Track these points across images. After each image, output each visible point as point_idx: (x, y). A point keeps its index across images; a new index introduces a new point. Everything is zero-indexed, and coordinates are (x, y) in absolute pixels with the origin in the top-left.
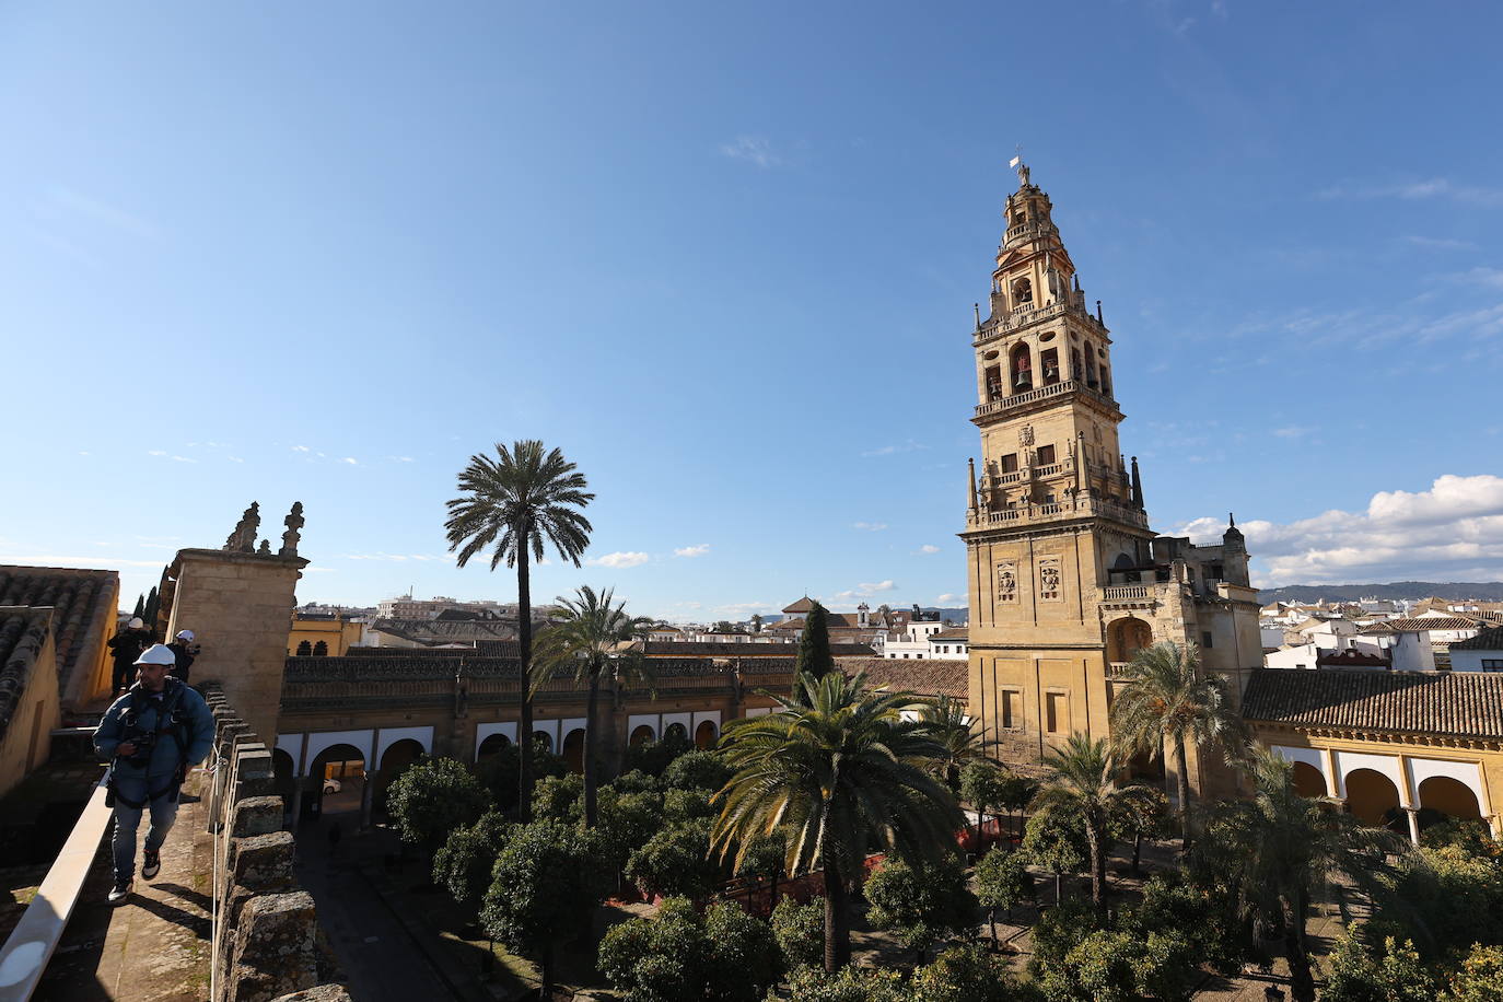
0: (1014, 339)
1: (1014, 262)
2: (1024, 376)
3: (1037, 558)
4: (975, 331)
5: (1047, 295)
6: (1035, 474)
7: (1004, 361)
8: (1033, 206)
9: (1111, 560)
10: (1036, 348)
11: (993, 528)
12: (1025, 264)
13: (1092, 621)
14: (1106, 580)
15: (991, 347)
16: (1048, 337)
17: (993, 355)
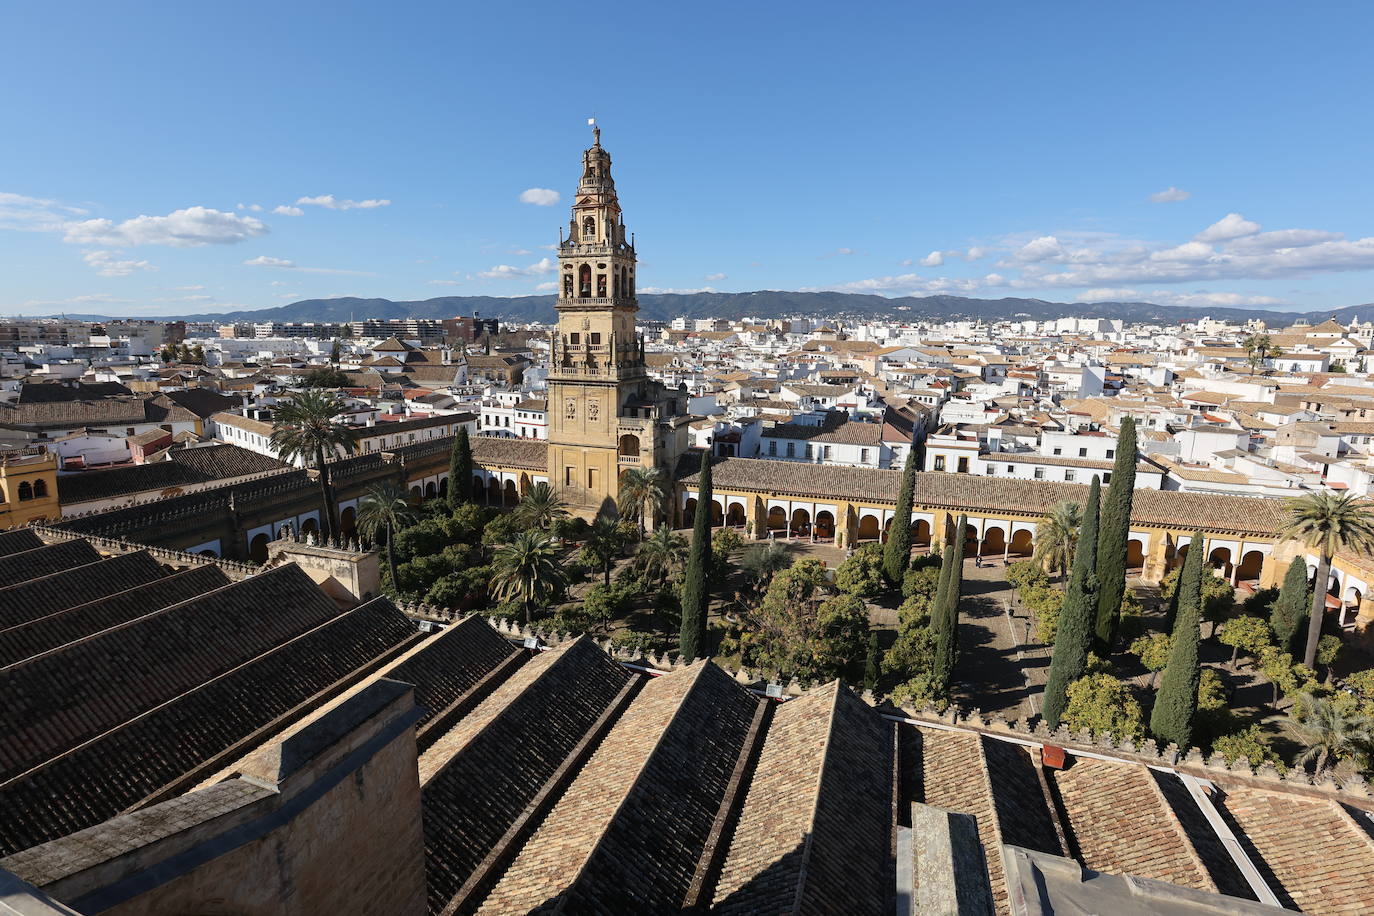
0: (583, 261)
1: (585, 205)
2: (587, 287)
3: (588, 398)
4: (559, 247)
5: (603, 237)
6: (589, 348)
7: (576, 273)
8: (600, 165)
9: (625, 399)
10: (595, 271)
11: (565, 377)
12: (592, 208)
13: (613, 435)
14: (621, 414)
15: (568, 261)
16: (602, 266)
17: (567, 266)
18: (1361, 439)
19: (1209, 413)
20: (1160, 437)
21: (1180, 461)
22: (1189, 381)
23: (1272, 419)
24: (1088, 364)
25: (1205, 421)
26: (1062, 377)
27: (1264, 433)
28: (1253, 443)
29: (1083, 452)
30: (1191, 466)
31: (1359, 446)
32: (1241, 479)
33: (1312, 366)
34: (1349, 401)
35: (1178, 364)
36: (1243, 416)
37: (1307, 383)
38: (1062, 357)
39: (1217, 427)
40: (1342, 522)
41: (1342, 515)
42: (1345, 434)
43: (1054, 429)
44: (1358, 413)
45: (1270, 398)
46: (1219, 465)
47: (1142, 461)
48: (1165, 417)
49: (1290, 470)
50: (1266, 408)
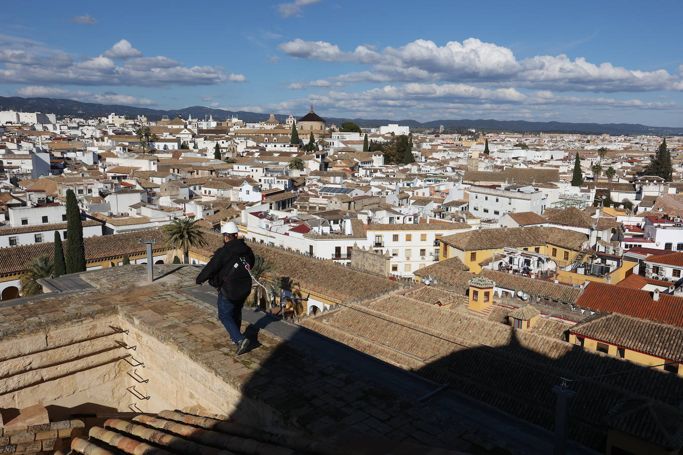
18: (197, 187)
19: (123, 181)
20: (97, 201)
21: (111, 215)
22: (109, 160)
23: (157, 181)
24: (34, 151)
25: (122, 186)
26: (15, 163)
27: (155, 190)
28: (150, 197)
29: (45, 219)
30: (119, 217)
31: (197, 192)
32: (146, 220)
33: (173, 146)
34: (190, 166)
35: (100, 148)
36: (143, 180)
37: (171, 156)
38: (11, 146)
39: (129, 189)
40: (188, 233)
41: (188, 229)
42: (190, 186)
43: (18, 205)
44: (195, 173)
45: (154, 168)
46: (133, 213)
47: (88, 219)
48: (97, 187)
49: (169, 210)
50: (153, 174)
